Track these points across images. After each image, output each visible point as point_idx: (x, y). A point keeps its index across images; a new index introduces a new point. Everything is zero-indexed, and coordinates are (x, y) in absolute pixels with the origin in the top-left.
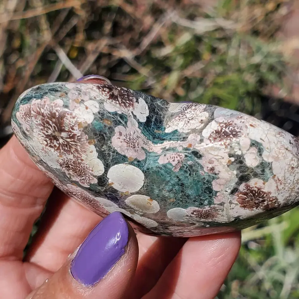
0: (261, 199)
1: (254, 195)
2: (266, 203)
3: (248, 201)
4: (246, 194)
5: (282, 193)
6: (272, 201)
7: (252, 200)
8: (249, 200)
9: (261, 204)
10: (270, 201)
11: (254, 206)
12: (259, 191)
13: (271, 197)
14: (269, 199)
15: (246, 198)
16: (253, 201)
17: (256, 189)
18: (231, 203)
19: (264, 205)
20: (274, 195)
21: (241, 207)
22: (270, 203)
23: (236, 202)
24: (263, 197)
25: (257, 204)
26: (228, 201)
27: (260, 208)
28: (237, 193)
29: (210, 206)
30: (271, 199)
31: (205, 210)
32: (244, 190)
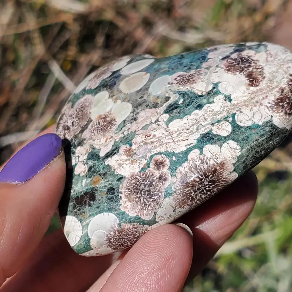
0: (247, 65)
1: (242, 61)
2: (251, 69)
3: (234, 65)
4: (235, 60)
5: (269, 65)
6: (257, 69)
7: (238, 64)
8: (236, 65)
9: (245, 69)
10: (256, 68)
11: (238, 70)
12: (248, 58)
13: (258, 65)
14: (256, 67)
15: (234, 63)
16: (240, 65)
17: (246, 57)
18: (217, 66)
19: (248, 71)
20: (262, 64)
21: (225, 70)
22: (255, 70)
23: (223, 66)
24: (250, 63)
25: (242, 68)
26: (216, 65)
27: (243, 73)
28: (227, 59)
29: (196, 70)
30: (257, 67)
31: (189, 74)
32: (235, 57)
